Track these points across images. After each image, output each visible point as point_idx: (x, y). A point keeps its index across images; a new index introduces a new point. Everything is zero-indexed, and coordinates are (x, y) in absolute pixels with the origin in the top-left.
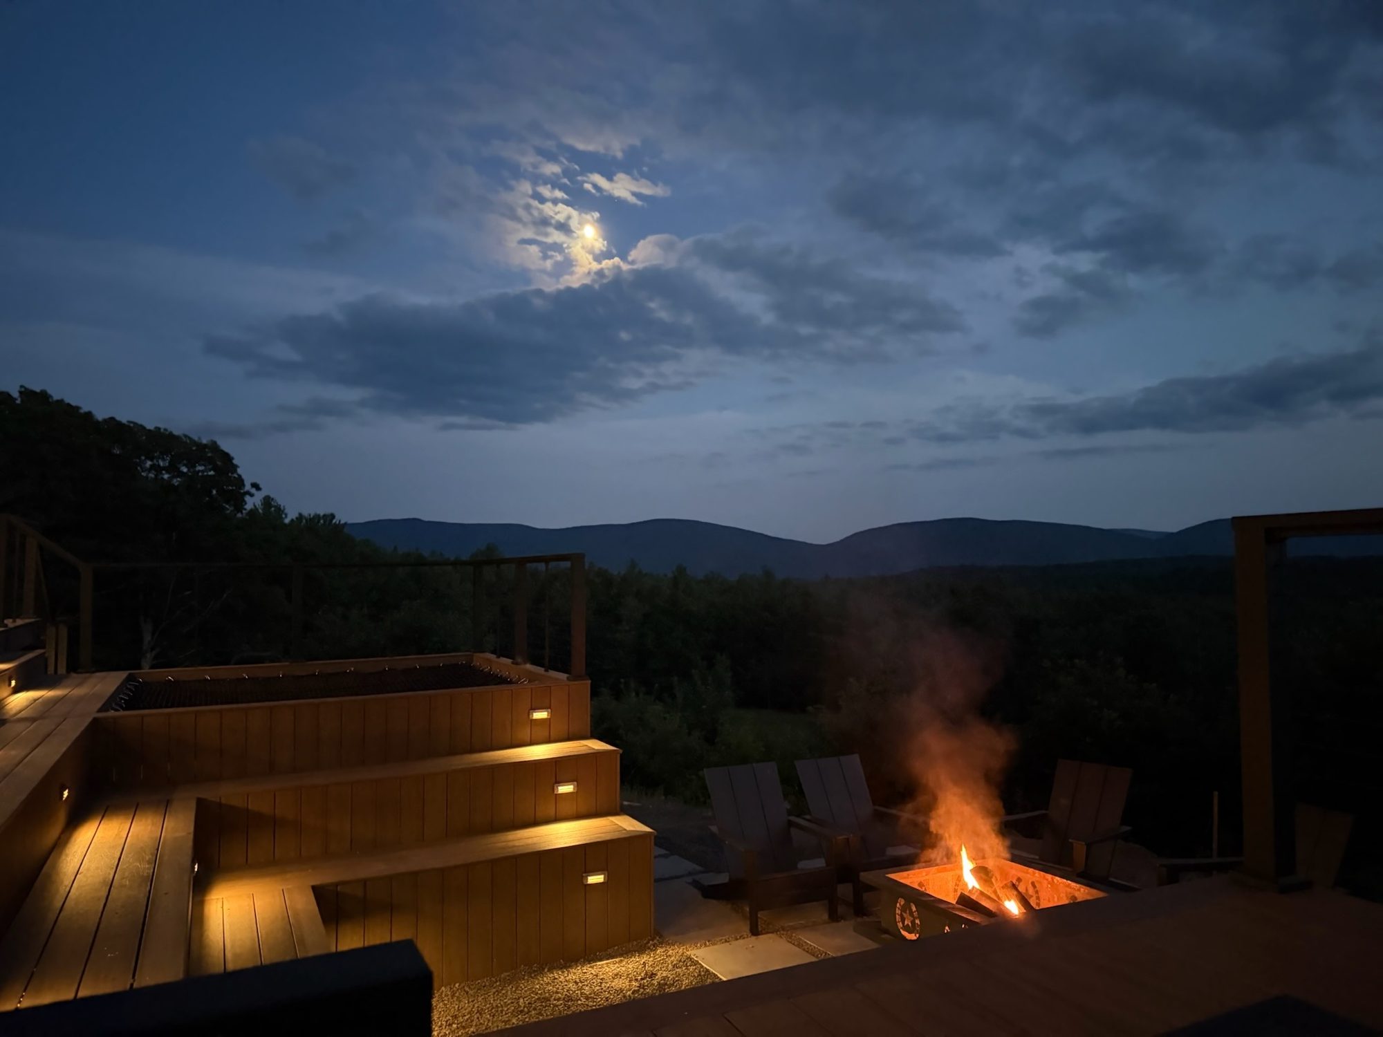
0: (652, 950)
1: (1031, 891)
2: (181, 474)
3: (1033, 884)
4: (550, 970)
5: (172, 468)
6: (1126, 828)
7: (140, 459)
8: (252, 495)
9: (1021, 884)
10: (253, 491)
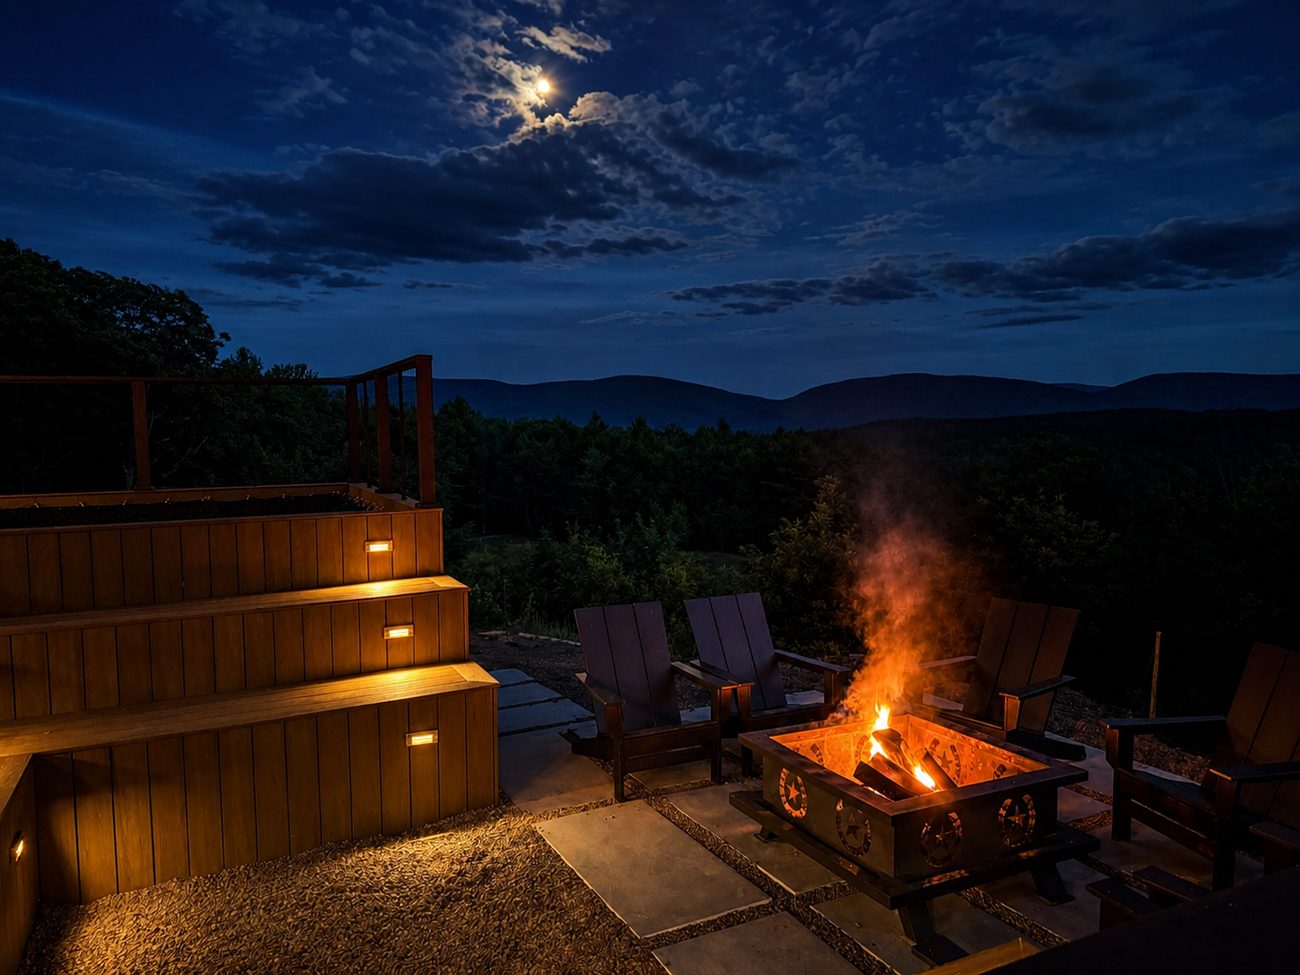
0: (490, 822)
1: (950, 757)
2: (153, 324)
3: (953, 747)
4: (360, 849)
5: (142, 319)
6: (1068, 678)
7: (111, 308)
8: (221, 345)
9: (938, 747)
10: (223, 340)
